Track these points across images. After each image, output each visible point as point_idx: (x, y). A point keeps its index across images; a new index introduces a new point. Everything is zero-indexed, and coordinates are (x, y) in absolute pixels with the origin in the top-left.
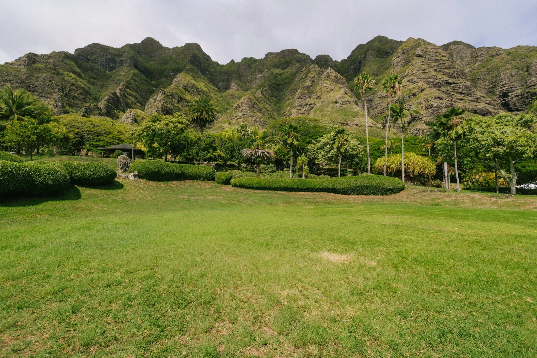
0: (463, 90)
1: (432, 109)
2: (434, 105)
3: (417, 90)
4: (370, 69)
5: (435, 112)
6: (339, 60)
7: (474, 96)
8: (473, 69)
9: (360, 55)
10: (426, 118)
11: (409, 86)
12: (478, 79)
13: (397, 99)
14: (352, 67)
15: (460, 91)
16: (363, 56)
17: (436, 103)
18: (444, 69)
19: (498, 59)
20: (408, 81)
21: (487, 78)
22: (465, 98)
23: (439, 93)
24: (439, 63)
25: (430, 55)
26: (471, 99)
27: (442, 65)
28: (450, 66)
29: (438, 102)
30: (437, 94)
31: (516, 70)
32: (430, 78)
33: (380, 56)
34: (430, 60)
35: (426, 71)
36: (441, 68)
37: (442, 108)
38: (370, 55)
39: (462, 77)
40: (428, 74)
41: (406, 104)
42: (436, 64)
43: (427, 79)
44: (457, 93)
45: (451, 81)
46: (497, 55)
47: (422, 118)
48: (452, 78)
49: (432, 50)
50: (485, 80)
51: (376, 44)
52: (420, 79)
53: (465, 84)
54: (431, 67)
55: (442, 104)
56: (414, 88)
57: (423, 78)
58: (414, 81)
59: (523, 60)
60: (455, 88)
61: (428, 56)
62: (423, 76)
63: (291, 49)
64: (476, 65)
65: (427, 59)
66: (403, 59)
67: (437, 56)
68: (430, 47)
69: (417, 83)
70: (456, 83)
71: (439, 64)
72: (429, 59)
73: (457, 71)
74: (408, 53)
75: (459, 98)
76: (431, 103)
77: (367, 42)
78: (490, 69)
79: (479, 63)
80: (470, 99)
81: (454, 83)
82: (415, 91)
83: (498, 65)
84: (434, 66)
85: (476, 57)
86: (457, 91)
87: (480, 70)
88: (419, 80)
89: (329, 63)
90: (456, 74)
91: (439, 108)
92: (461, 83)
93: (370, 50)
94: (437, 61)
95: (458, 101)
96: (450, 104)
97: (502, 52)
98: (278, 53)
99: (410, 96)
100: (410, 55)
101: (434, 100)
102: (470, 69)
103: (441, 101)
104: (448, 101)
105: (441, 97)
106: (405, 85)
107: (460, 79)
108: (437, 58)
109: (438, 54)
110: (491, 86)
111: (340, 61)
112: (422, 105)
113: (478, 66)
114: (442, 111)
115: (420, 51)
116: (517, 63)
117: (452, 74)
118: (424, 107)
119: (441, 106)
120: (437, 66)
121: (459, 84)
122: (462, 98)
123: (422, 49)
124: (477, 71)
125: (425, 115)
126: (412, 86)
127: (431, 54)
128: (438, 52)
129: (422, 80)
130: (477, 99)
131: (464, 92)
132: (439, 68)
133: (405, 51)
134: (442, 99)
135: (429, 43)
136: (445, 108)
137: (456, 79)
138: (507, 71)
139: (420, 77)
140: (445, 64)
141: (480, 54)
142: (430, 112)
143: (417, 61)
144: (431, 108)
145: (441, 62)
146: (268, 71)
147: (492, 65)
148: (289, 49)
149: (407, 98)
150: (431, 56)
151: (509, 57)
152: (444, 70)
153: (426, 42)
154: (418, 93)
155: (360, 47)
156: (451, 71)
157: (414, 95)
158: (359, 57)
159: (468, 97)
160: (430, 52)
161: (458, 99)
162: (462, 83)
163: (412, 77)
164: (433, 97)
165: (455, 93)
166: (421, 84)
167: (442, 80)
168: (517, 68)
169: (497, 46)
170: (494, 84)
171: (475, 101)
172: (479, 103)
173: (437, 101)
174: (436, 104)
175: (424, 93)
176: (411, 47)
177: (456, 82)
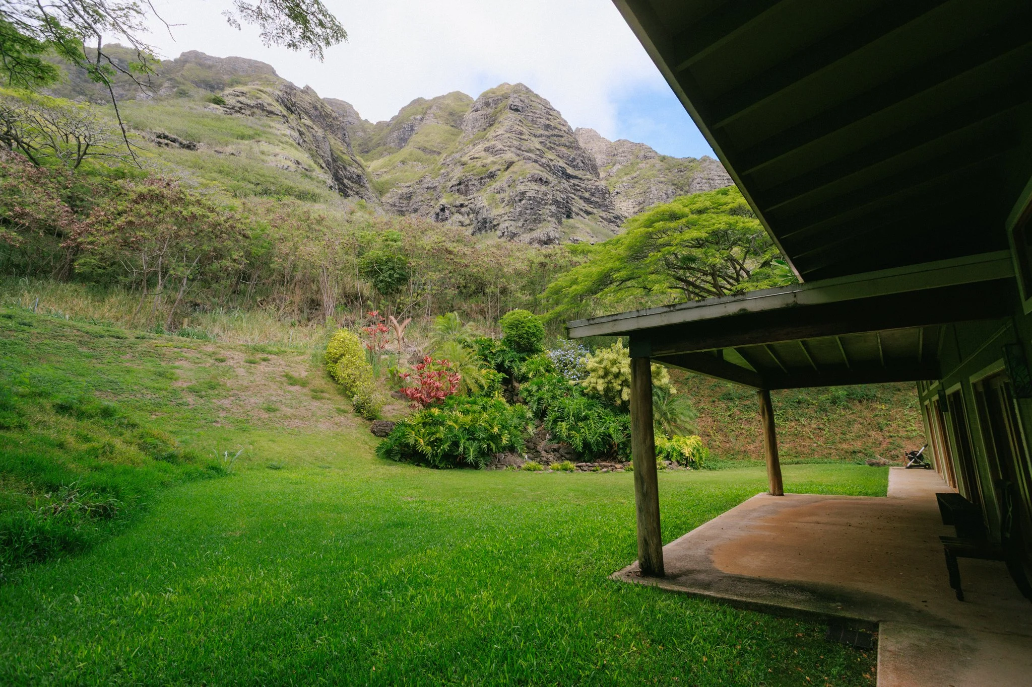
0: (592, 195)
1: (523, 202)
2: (528, 194)
3: (499, 167)
4: (426, 139)
5: (528, 212)
6: (374, 121)
7: (611, 211)
8: (609, 175)
9: (413, 114)
10: (507, 224)
11: (485, 159)
12: (617, 193)
13: (455, 183)
14: (395, 134)
15: (587, 195)
16: (419, 117)
17: (533, 189)
18: (559, 145)
19: (648, 166)
20: (486, 150)
21: (631, 194)
22: (595, 211)
23: (542, 171)
24: (550, 132)
25: (535, 113)
26: (605, 217)
27: (555, 138)
28: (571, 143)
29: (536, 188)
30: (537, 172)
31: (673, 187)
32: (530, 151)
33: (452, 124)
34: (535, 124)
35: (523, 137)
36: (554, 144)
37: (546, 204)
38: (432, 115)
39: (591, 171)
40: (526, 143)
41: (472, 196)
42: (546, 133)
43: (523, 151)
44: (581, 198)
45: (570, 171)
46: (645, 157)
47: (498, 224)
48: (574, 167)
49: (540, 106)
50: (627, 196)
51: (450, 102)
52: (510, 147)
53: (596, 184)
54: (535, 136)
55: (545, 194)
56: (494, 163)
57: (516, 148)
58: (496, 149)
59: (682, 173)
60: (578, 188)
61: (531, 114)
62: (516, 143)
63: (256, 62)
64: (615, 169)
65: (530, 118)
66: (486, 116)
67: (548, 119)
68: (539, 101)
69: (502, 155)
70: (581, 179)
71: (552, 135)
72: (532, 121)
73: (583, 157)
74: (495, 104)
75: (583, 208)
76: (522, 188)
77: (434, 97)
78: (636, 179)
79: (620, 167)
80: (604, 214)
81: (576, 177)
82: (493, 169)
83: (648, 174)
84: (541, 136)
85: (614, 155)
86: (580, 193)
87: (620, 178)
88: (507, 149)
89: (350, 119)
90: (582, 161)
91: (539, 203)
92: (588, 180)
93: (434, 108)
94: (547, 127)
95: (582, 213)
96: (563, 199)
97: (653, 154)
98: (219, 59)
99: (482, 178)
100: (498, 109)
101: (529, 183)
102: (605, 174)
103: (544, 188)
104: (558, 193)
105: (545, 180)
106: (476, 156)
107: (588, 173)
108: (547, 122)
109: (550, 117)
110: (636, 209)
111: (375, 123)
112: (502, 195)
113: (617, 171)
114: (544, 210)
115: (517, 100)
116: (675, 176)
117: (574, 159)
118: (506, 199)
119: (543, 200)
120: (548, 137)
121: (586, 182)
122: (590, 210)
123: (522, 98)
124: (615, 179)
125: (506, 217)
126: (490, 159)
127: (537, 111)
128: (551, 113)
129: (512, 149)
130: (614, 217)
131: (593, 199)
132: (550, 143)
133: (491, 101)
134: (547, 183)
135: (537, 96)
136: (551, 204)
137: (581, 171)
138: (660, 185)
139: (509, 144)
140: (562, 137)
141: (621, 150)
142: (518, 210)
143: (510, 115)
144: (520, 201)
145: (556, 132)
146: (174, 87)
147: (638, 173)
148: (250, 60)
149: (476, 182)
150: (537, 116)
151: (662, 163)
152: (559, 148)
153: (530, 91)
154: (499, 173)
155: (418, 102)
156: (572, 154)
157: (492, 176)
158: (412, 118)
159: (600, 210)
160: (535, 108)
161: (581, 209)
162: (591, 180)
163: (493, 143)
164: (528, 176)
165: (576, 198)
166: (509, 156)
167: (553, 163)
168: (675, 185)
169: (645, 143)
170: (642, 206)
171: (613, 222)
172: (618, 227)
173: (535, 186)
174: (533, 192)
175: (511, 169)
176: (503, 96)
177: (580, 176)
